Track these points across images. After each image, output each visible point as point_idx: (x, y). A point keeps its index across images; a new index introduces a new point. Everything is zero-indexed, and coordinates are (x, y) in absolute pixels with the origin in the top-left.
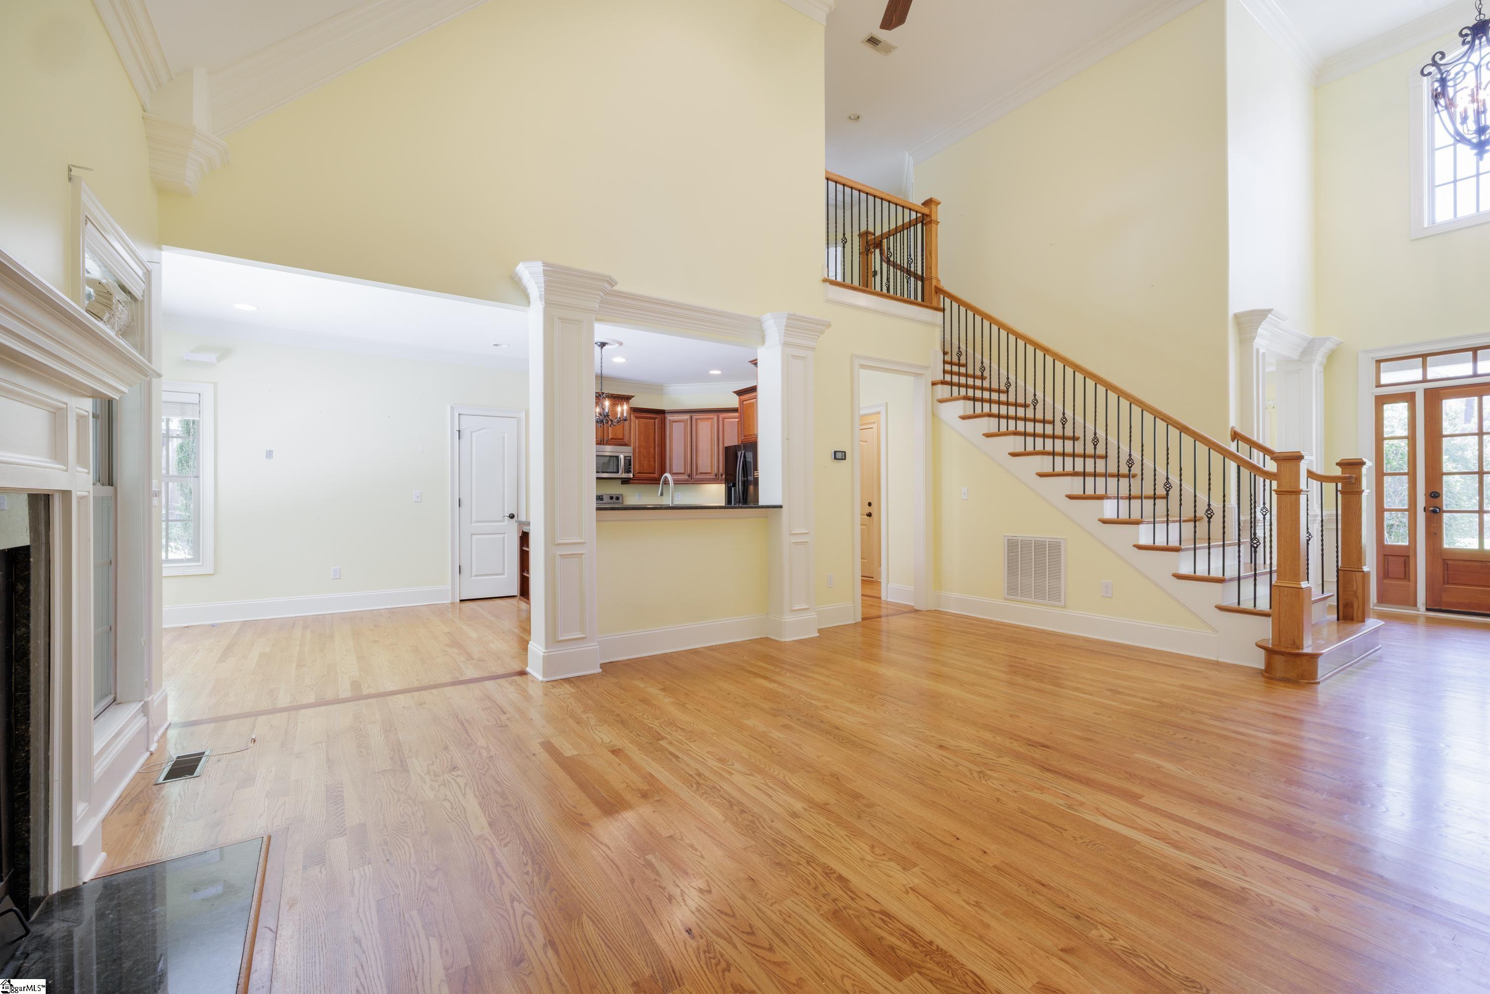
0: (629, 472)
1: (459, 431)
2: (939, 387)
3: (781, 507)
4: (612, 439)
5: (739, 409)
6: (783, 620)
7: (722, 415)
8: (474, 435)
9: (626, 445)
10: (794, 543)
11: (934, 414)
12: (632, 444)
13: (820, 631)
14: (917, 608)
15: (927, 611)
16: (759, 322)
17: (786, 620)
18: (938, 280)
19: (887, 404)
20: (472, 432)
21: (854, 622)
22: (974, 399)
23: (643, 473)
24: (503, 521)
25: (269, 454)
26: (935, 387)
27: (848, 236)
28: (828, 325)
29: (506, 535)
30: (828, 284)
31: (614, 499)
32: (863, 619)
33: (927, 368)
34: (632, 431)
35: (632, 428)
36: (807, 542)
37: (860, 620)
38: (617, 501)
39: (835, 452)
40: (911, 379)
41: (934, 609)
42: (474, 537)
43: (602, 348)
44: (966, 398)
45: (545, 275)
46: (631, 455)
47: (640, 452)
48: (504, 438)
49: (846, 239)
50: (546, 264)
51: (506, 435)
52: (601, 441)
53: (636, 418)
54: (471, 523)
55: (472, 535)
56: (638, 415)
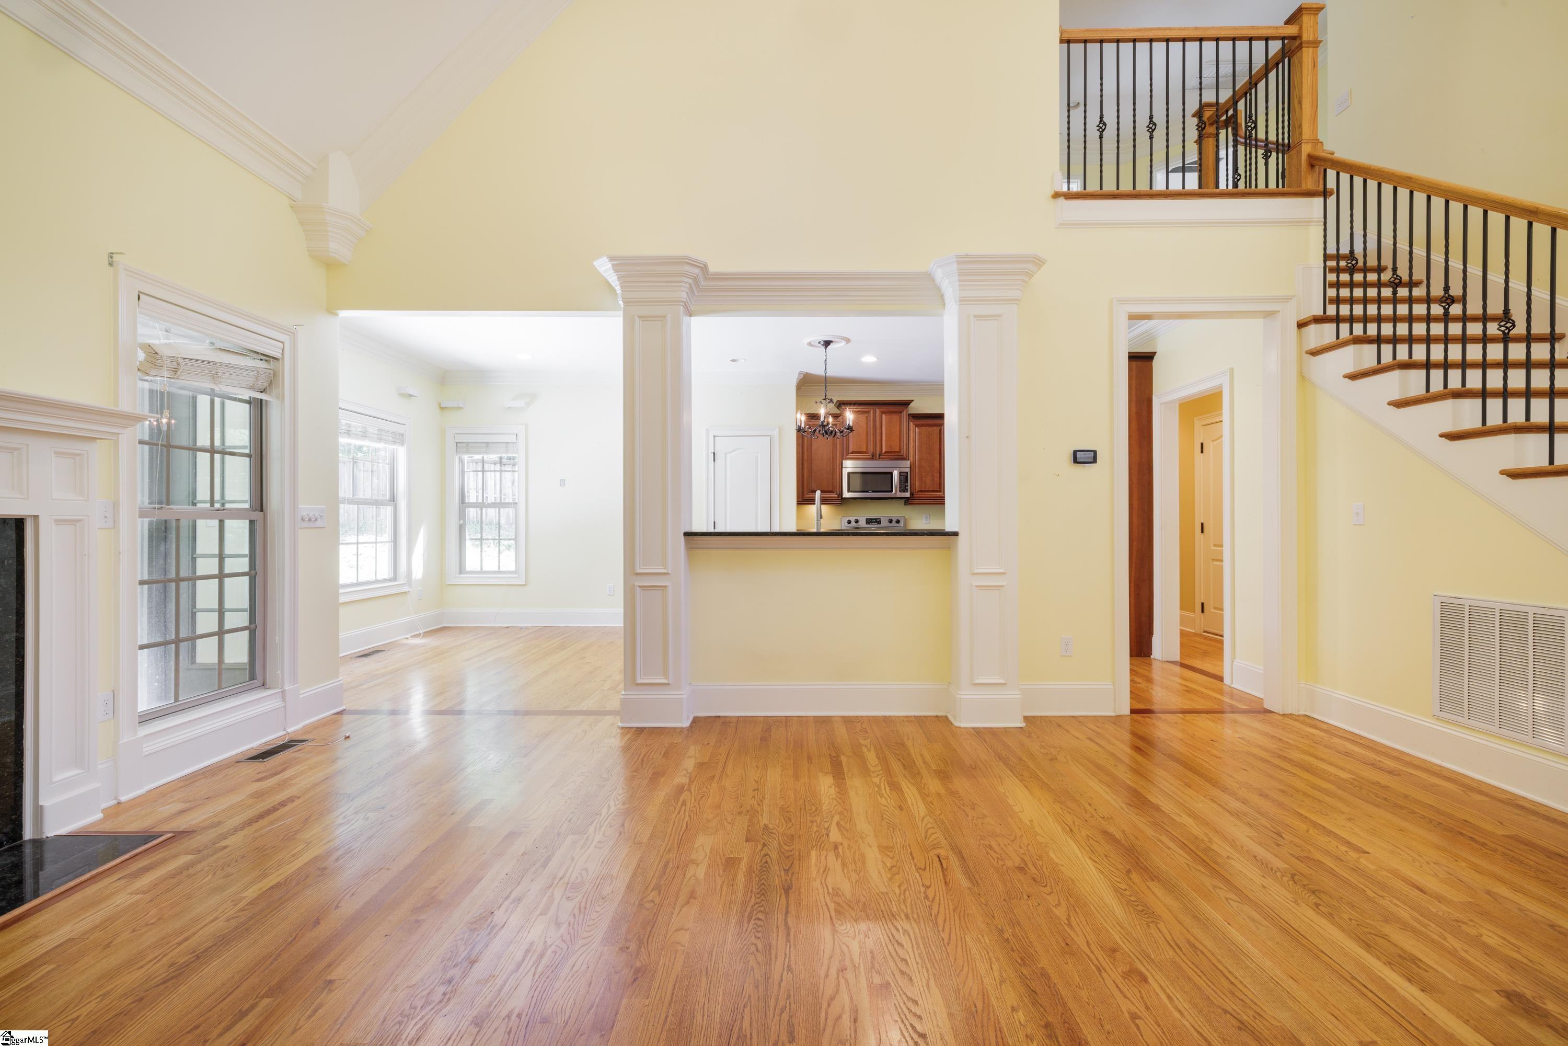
0: (905, 490)
2: (1313, 327)
3: (955, 534)
4: (885, 453)
6: (958, 696)
8: (728, 455)
9: (904, 459)
10: (977, 586)
11: (1303, 377)
12: (911, 458)
13: (1026, 719)
14: (1267, 706)
15: (1284, 715)
16: (928, 277)
17: (962, 697)
18: (1317, 142)
19: (1232, 370)
20: (726, 454)
21: (1113, 714)
22: (1378, 340)
23: (925, 491)
25: (563, 482)
26: (1305, 330)
27: (1110, 119)
28: (1039, 262)
30: (1061, 200)
31: (894, 521)
32: (1133, 711)
33: (1287, 299)
34: (911, 441)
35: (911, 438)
36: (1002, 586)
37: (1127, 712)
38: (898, 525)
39: (1075, 452)
40: (1259, 322)
41: (1302, 713)
43: (826, 347)
44: (1363, 340)
45: (616, 271)
46: (908, 470)
47: (920, 466)
48: (757, 458)
49: (1105, 124)
50: (612, 258)
51: (759, 454)
52: (873, 456)
53: (916, 426)
56: (918, 423)
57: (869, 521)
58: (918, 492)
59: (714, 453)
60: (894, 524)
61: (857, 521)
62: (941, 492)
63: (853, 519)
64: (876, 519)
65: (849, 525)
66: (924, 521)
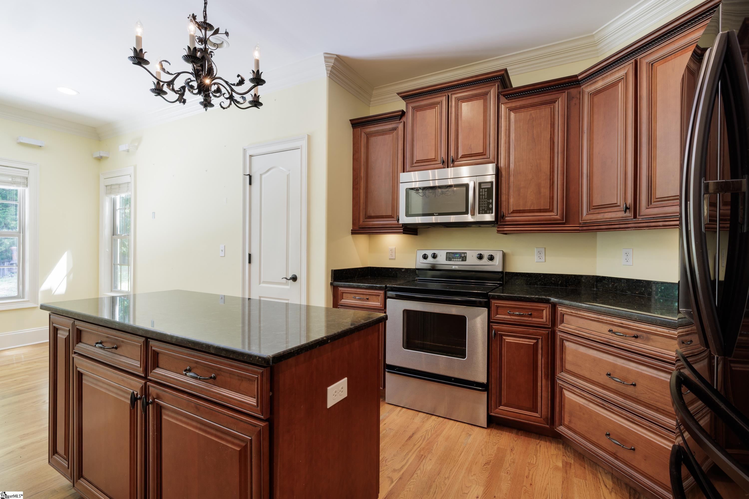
0: (487, 210)
8: (263, 178)
23: (523, 212)
38: (490, 263)
47: (517, 172)
53: (511, 109)
54: (260, 283)
56: (514, 105)
57: (450, 257)
58: (512, 213)
59: (250, 177)
60: (485, 261)
61: (434, 256)
62: (552, 211)
63: (429, 253)
64: (460, 254)
65: (425, 261)
66: (536, 258)
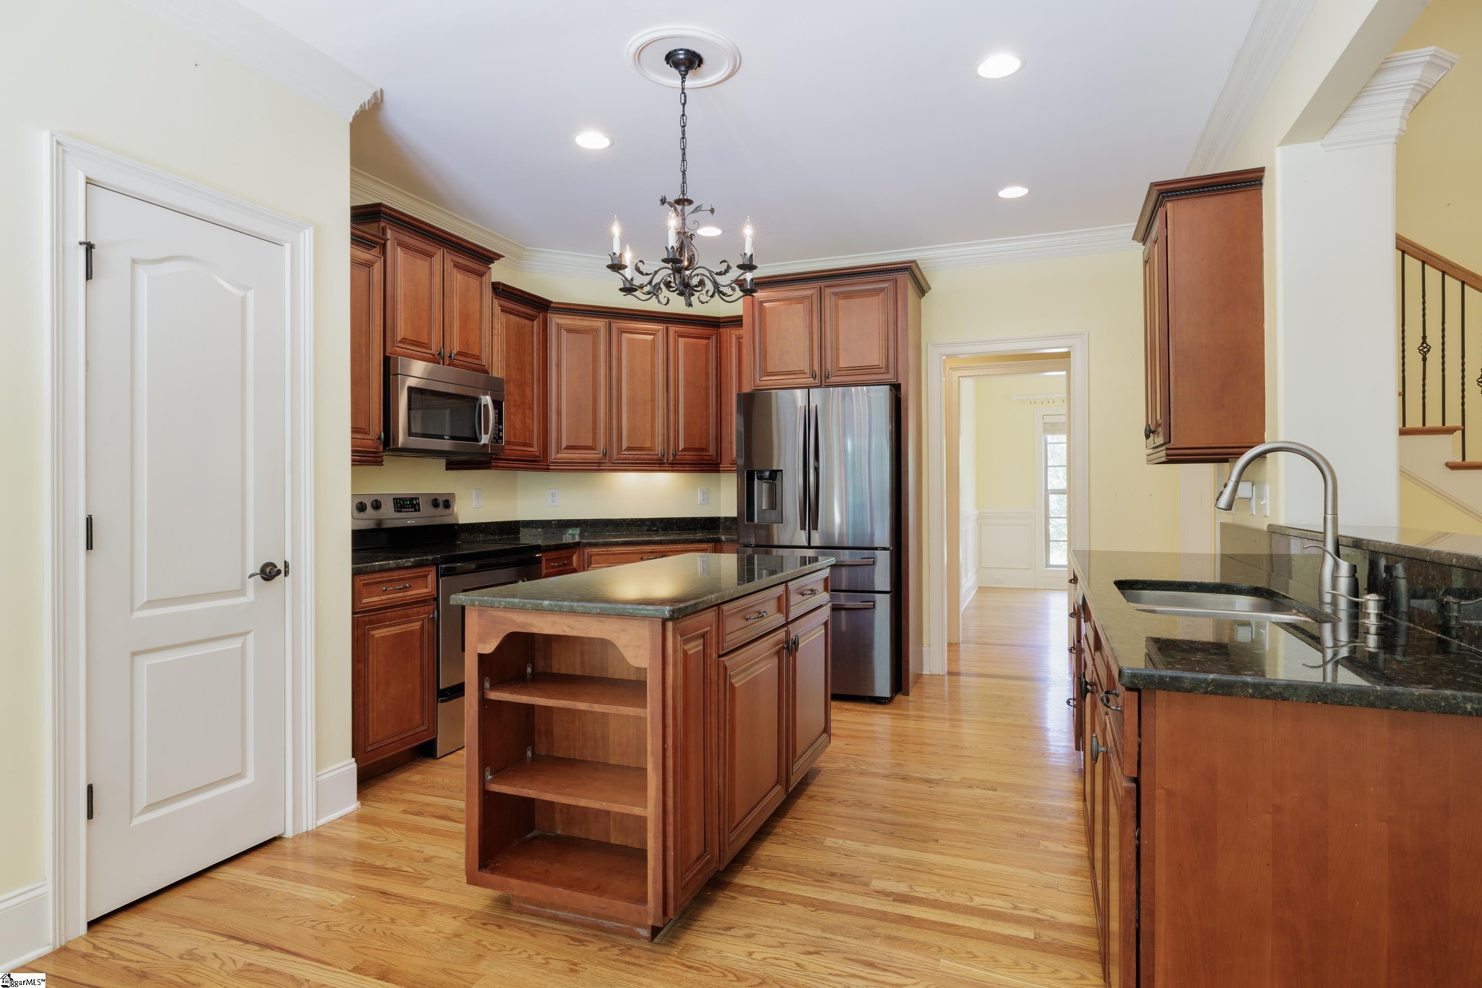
1: (89, 247)
5: (745, 321)
7: (617, 324)
8: (144, 275)
9: (485, 372)
12: (495, 373)
20: (136, 261)
23: (513, 444)
24: (241, 592)
29: (251, 637)
34: (496, 339)
35: (496, 332)
38: (447, 511)
42: (145, 663)
46: (502, 397)
48: (244, 300)
51: (251, 295)
52: (440, 356)
53: (503, 309)
54: (132, 611)
55: (134, 654)
56: (506, 305)
61: (377, 505)
63: (368, 500)
64: (411, 500)
